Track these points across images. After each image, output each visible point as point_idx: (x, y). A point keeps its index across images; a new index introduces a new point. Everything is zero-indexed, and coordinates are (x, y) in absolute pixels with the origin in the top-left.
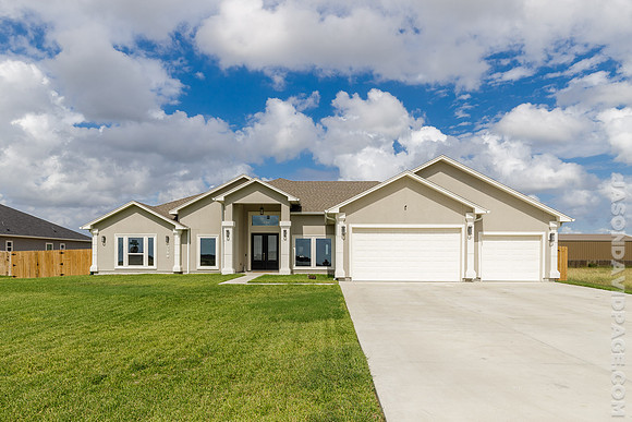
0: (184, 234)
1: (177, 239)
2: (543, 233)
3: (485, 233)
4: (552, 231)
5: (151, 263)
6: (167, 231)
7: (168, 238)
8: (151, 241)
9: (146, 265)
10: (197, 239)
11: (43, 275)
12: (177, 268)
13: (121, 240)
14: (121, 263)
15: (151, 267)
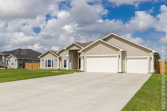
0: (60, 59)
1: (58, 60)
2: (148, 57)
3: (127, 57)
4: (151, 56)
6: (56, 58)
7: (56, 60)
9: (51, 67)
10: (63, 60)
11: (34, 69)
12: (58, 68)
15: (52, 68)
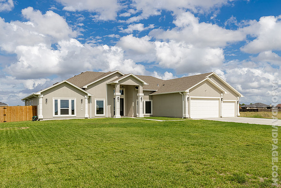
0: (90, 98)
1: (87, 100)
2: (236, 101)
5: (73, 113)
6: (81, 97)
7: (82, 100)
8: (73, 101)
9: (70, 115)
12: (86, 116)
13: (56, 101)
14: (56, 113)
15: (73, 115)
